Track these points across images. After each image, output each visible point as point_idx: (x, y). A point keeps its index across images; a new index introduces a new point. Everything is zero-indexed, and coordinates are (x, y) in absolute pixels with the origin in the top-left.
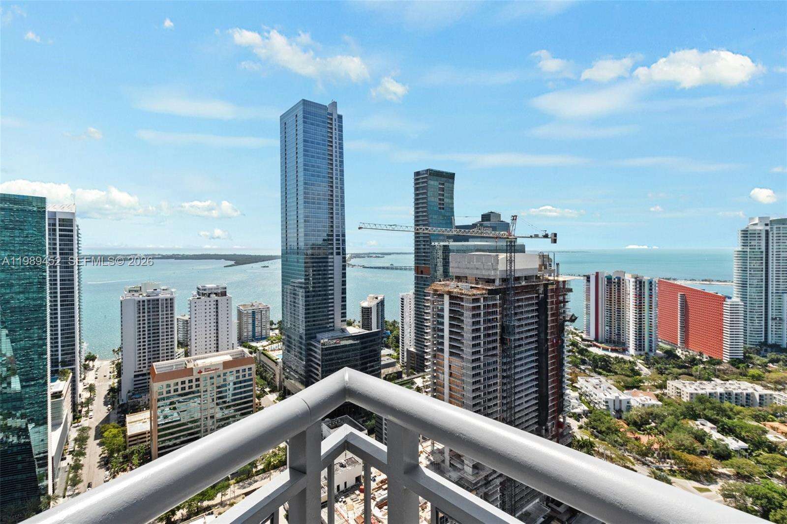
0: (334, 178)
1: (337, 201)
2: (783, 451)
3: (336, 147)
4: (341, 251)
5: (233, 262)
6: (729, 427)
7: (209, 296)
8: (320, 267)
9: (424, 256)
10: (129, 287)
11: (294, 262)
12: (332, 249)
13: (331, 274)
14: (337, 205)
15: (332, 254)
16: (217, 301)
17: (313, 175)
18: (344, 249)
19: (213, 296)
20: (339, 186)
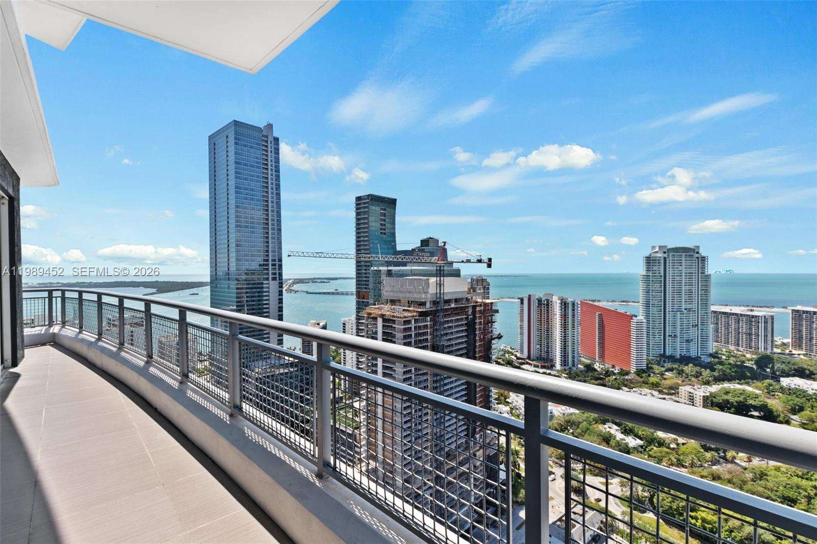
2: (669, 445)
6: (629, 428)
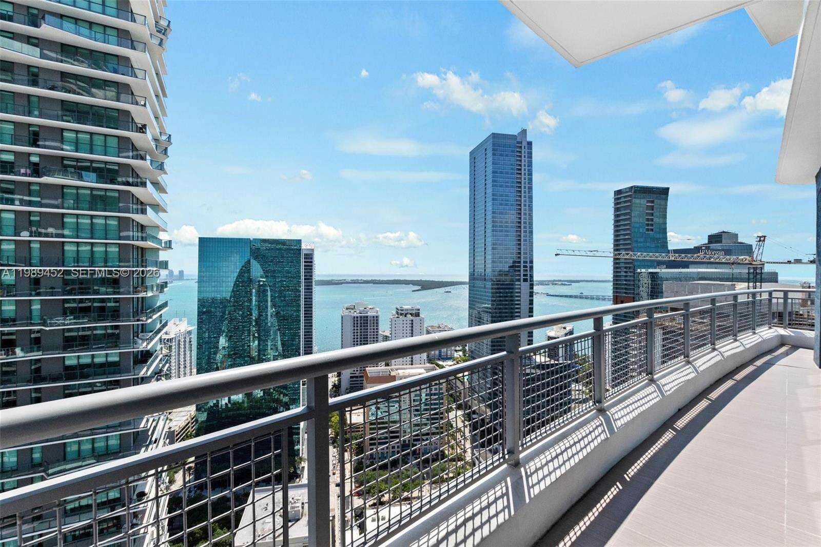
0: (522, 205)
1: (525, 227)
3: (525, 174)
4: (528, 277)
5: (419, 288)
7: (406, 316)
8: (507, 293)
9: (626, 284)
10: (346, 305)
11: (482, 288)
12: (520, 275)
13: (518, 300)
14: (525, 232)
15: (519, 280)
16: (412, 320)
17: (501, 204)
18: (532, 276)
19: (409, 316)
20: (527, 212)
